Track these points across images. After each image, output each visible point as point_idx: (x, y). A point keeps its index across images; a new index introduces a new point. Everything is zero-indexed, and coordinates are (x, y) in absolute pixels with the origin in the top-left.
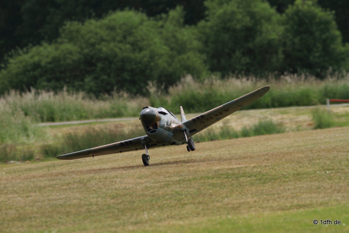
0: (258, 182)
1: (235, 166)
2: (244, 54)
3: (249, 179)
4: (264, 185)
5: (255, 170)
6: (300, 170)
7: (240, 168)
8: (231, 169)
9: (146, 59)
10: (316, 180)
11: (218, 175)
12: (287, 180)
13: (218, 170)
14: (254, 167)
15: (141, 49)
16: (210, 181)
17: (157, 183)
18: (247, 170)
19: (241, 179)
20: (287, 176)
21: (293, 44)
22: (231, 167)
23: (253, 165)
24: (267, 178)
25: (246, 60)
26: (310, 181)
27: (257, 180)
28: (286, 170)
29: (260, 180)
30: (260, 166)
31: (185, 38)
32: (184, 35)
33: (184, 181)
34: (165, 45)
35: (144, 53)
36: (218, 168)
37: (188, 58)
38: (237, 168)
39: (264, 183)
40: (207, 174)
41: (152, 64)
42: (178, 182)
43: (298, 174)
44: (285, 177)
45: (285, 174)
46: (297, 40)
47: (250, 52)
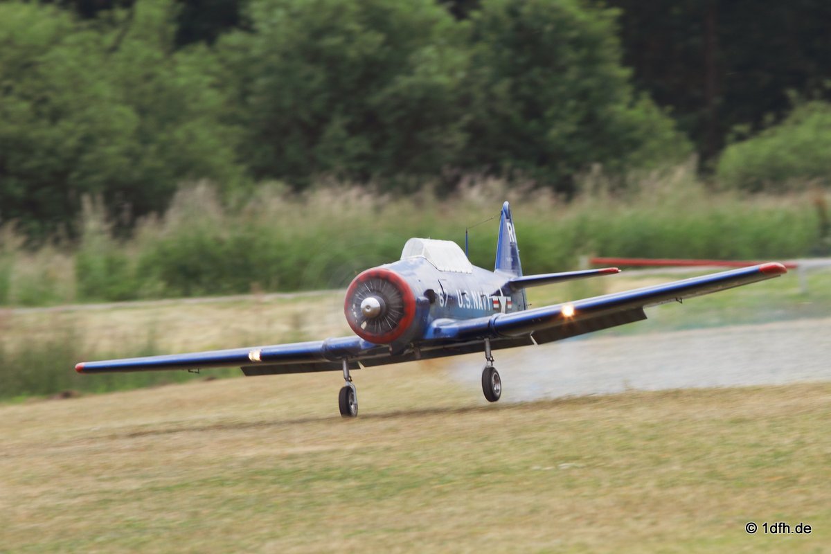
0: (363, 493)
1: (300, 449)
2: (352, 130)
3: (338, 485)
4: (381, 502)
5: (358, 460)
6: (486, 459)
7: (315, 454)
8: (291, 457)
9: (71, 142)
10: (529, 489)
11: (252, 474)
12: (446, 488)
13: (253, 460)
14: (356, 452)
15: (56, 116)
16: (229, 492)
17: (76, 496)
18: (337, 460)
19: (318, 486)
20: (450, 477)
21: (492, 98)
22: (289, 450)
23: (352, 446)
24: (389, 484)
25: (358, 145)
26: (514, 492)
27: (360, 488)
28: (446, 460)
29: (370, 487)
30: (372, 449)
31: (182, 81)
32: (177, 75)
33: (153, 490)
34: (127, 102)
35: (66, 124)
36: (251, 453)
37: (191, 138)
38: (309, 454)
39: (379, 499)
40: (222, 472)
41: (87, 157)
42: (137, 496)
43: (481, 472)
44: (440, 478)
45: (441, 470)
46: (502, 87)
47: (368, 123)
